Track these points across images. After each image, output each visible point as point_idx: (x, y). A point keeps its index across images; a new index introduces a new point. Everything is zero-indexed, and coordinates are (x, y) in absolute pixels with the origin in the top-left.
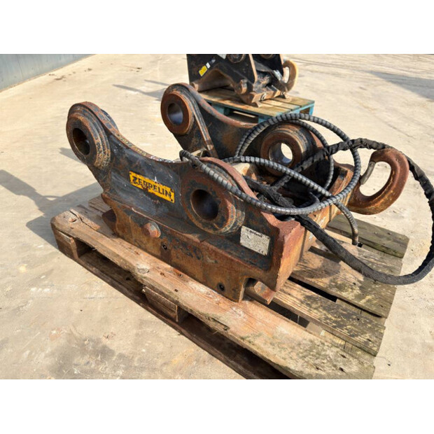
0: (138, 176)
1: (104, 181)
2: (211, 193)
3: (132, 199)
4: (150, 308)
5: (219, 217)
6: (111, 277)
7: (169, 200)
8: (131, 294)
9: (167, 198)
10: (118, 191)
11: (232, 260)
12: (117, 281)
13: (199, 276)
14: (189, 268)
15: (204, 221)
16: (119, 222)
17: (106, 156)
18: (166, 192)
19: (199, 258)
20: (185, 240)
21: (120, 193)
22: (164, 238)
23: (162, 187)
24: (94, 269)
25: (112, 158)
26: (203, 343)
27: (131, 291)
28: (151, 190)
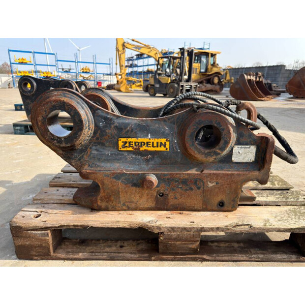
0: (130, 140)
1: (79, 160)
2: (216, 125)
3: (118, 165)
4: (165, 257)
5: (222, 142)
6: (106, 252)
7: (164, 149)
8: (136, 256)
9: (162, 149)
10: (98, 164)
11: (233, 174)
12: (115, 253)
13: (199, 205)
14: (189, 202)
15: (207, 151)
16: (104, 192)
17: (90, 131)
18: (161, 143)
19: (199, 188)
20: (186, 177)
21: (103, 164)
22: (162, 184)
23: (156, 141)
24: (80, 254)
25: (95, 133)
26: (225, 256)
27: (134, 253)
28: (144, 148)
